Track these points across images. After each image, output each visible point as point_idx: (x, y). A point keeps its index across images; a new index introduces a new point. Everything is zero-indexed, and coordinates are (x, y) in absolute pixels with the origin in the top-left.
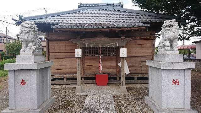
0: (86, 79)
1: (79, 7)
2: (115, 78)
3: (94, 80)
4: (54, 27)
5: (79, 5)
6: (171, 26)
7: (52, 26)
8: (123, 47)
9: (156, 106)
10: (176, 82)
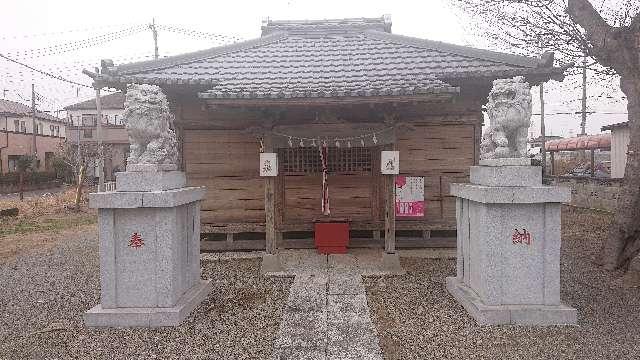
0: (288, 235)
1: (265, 31)
2: (368, 234)
3: (310, 240)
4: (205, 95)
5: (265, 25)
6: (511, 94)
7: (200, 94)
8: (390, 147)
9: (474, 299)
10: (522, 236)
